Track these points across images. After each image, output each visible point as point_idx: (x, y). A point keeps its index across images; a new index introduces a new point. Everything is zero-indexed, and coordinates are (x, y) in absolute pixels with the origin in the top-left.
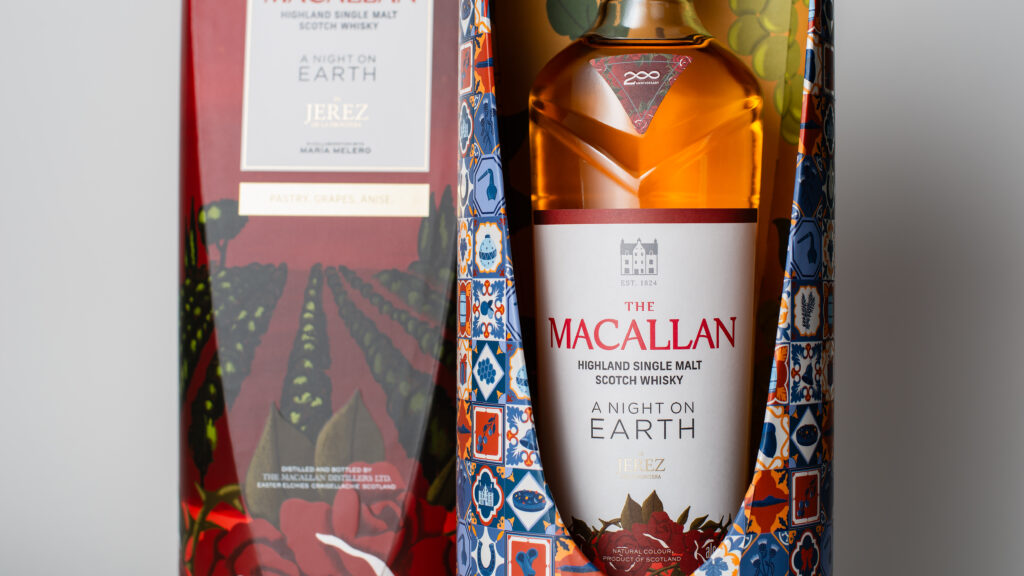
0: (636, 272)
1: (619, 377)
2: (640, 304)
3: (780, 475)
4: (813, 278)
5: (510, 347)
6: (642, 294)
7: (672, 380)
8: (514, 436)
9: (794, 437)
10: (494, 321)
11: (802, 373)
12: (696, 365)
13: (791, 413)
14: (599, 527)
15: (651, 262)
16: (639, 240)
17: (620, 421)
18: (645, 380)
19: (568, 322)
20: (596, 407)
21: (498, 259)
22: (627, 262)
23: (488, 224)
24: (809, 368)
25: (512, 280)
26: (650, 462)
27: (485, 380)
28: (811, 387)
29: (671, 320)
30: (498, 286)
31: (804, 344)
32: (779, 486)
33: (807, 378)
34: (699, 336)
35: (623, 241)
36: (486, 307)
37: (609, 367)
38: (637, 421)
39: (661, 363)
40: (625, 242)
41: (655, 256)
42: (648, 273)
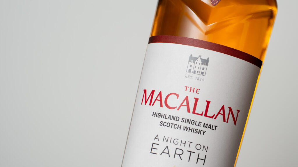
0: (194, 72)
1: (172, 124)
2: (192, 89)
6: (195, 84)
7: (200, 132)
12: (214, 128)
15: (203, 69)
16: (200, 56)
17: (167, 147)
18: (186, 129)
19: (153, 92)
20: (157, 137)
22: (191, 66)
29: (206, 101)
34: (219, 113)
35: (191, 55)
37: (169, 118)
38: (176, 149)
39: (196, 121)
40: (192, 56)
41: (206, 66)
42: (200, 74)
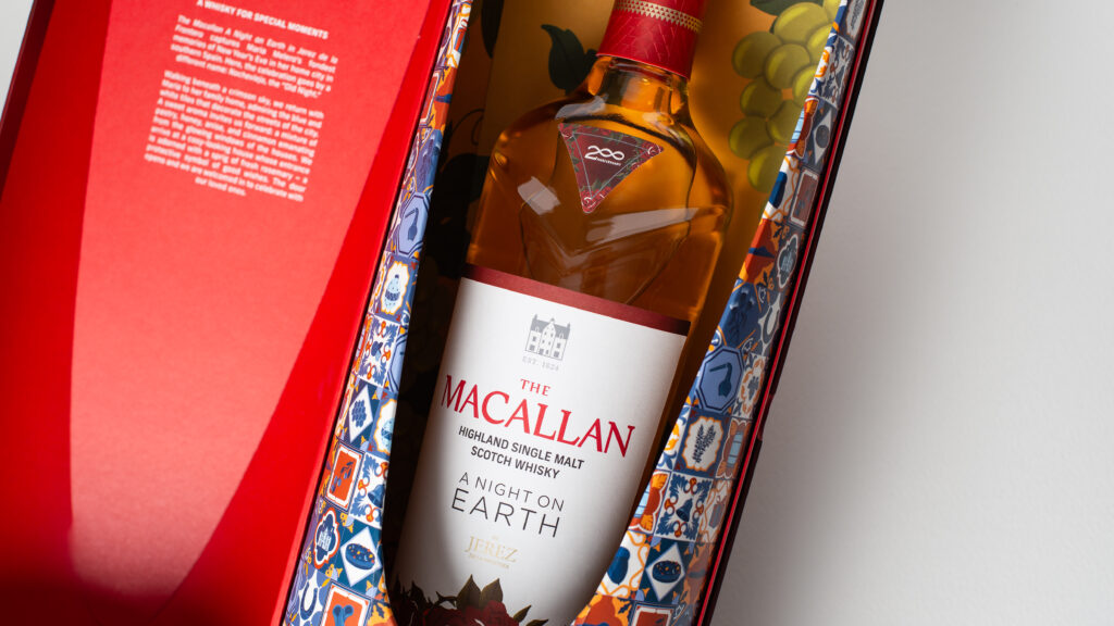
0: (541, 352)
1: (495, 454)
2: (536, 385)
3: (622, 604)
4: (720, 412)
5: (385, 396)
6: (540, 376)
7: (547, 472)
8: (364, 486)
9: (650, 570)
10: (378, 365)
11: (677, 507)
12: (577, 464)
13: (652, 545)
14: (435, 600)
15: (559, 346)
16: (553, 320)
17: (483, 498)
18: (520, 465)
19: (463, 383)
20: (465, 478)
21: (399, 303)
22: (534, 339)
23: (400, 264)
24: (689, 504)
25: (405, 328)
26: (502, 549)
27: (355, 421)
28: (685, 524)
29: (563, 411)
30: (392, 330)
31: (688, 477)
32: (617, 615)
33: (683, 513)
34: (588, 434)
35: (536, 317)
36: (377, 346)
37: (488, 441)
38: (501, 503)
39: (541, 451)
40: (538, 318)
41: (565, 340)
42: (552, 356)
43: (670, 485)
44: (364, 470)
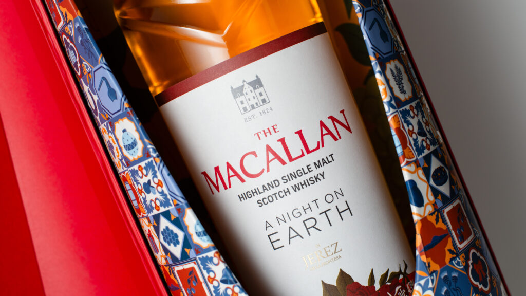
0: (253, 107)
1: (275, 194)
2: (266, 131)
3: (434, 217)
4: (392, 53)
5: (180, 210)
6: (264, 123)
7: (317, 178)
8: (214, 279)
9: (432, 182)
10: (158, 196)
11: (416, 130)
12: (330, 159)
13: (422, 166)
15: (261, 94)
16: (244, 81)
17: (290, 228)
18: (296, 188)
19: (217, 169)
20: (268, 225)
21: (140, 145)
22: (242, 103)
23: (120, 121)
24: (419, 123)
25: (158, 157)
26: (327, 249)
27: (172, 244)
28: (427, 138)
29: (296, 133)
30: (150, 166)
31: (407, 107)
32: (437, 226)
33: (421, 133)
34: (322, 135)
35: (232, 88)
36: (148, 187)
37: (264, 190)
38: (304, 222)
39: (303, 169)
40: (234, 88)
41: (262, 88)
42: (262, 104)
43: (403, 120)
44: (205, 268)
